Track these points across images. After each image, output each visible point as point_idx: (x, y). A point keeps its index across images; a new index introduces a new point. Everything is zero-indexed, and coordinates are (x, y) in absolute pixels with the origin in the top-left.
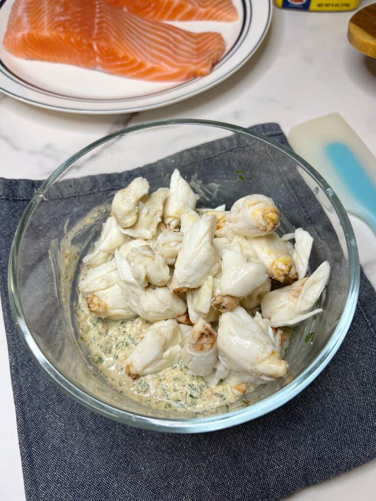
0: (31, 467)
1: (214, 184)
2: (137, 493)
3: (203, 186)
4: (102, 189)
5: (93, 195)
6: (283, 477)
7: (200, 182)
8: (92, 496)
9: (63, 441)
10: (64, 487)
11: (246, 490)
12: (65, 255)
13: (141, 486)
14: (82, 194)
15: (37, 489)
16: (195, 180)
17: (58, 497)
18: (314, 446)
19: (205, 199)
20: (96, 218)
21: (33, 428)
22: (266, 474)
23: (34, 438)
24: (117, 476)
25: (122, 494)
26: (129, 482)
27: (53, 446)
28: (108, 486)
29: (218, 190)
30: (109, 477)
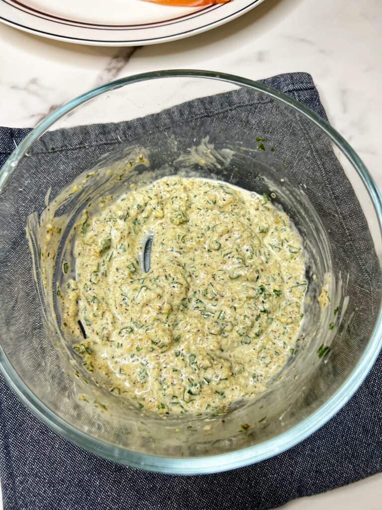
0: (8, 459)
1: (228, 151)
2: (120, 493)
3: (215, 151)
4: (94, 143)
5: (83, 150)
6: (276, 487)
7: (212, 146)
8: (72, 493)
9: (43, 433)
10: (43, 482)
11: (235, 497)
12: (46, 230)
13: (124, 485)
14: (69, 147)
15: (14, 482)
16: (205, 144)
17: (36, 492)
18: (312, 457)
19: (215, 166)
20: (84, 184)
21: (10, 417)
22: (258, 482)
23: (11, 429)
24: (99, 473)
25: (104, 493)
26: (112, 480)
27: (32, 438)
28: (90, 483)
29: (232, 157)
30: (91, 474)
